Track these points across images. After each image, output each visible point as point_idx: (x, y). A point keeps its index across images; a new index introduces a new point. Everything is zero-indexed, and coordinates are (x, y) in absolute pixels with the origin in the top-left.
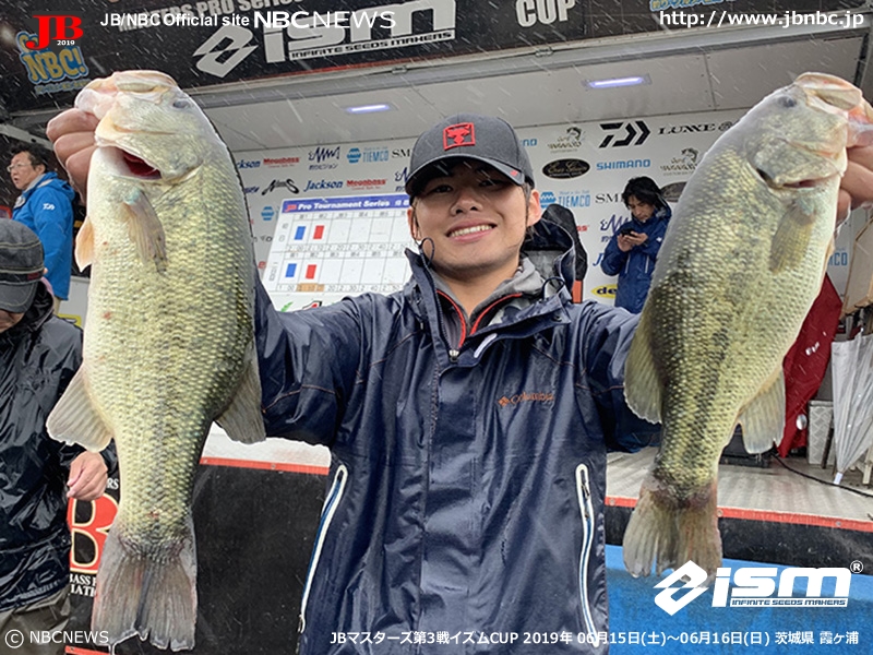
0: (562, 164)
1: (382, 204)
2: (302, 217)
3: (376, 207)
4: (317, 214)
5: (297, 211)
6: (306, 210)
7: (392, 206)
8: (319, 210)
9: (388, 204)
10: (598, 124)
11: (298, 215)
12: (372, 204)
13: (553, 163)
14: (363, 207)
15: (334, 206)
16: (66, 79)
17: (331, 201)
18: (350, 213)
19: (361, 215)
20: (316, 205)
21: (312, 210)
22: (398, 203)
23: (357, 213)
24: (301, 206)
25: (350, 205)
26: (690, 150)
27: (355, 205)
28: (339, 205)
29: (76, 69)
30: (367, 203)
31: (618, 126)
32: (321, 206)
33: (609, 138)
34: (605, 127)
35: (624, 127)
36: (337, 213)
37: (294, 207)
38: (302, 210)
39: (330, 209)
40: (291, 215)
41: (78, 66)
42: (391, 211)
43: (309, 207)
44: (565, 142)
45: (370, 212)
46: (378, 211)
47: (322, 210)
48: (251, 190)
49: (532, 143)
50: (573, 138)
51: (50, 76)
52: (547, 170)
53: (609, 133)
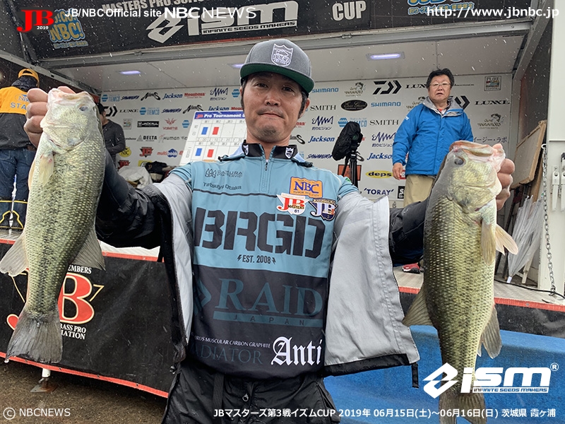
0: (352, 102)
2: (206, 122)
4: (215, 120)
10: (373, 81)
11: (204, 120)
13: (347, 102)
14: (242, 117)
15: (225, 116)
16: (72, 40)
17: (224, 113)
18: (234, 120)
20: (215, 115)
21: (213, 117)
23: (239, 120)
24: (206, 115)
25: (235, 116)
26: (423, 98)
28: (228, 116)
31: (383, 83)
32: (218, 116)
33: (378, 89)
34: (376, 83)
35: (387, 83)
36: (227, 120)
37: (202, 116)
38: (206, 118)
39: (223, 118)
40: (200, 120)
41: (79, 33)
43: (210, 116)
44: (354, 90)
47: (218, 118)
48: (177, 110)
49: (336, 90)
50: (358, 89)
51: (62, 38)
52: (344, 106)
53: (379, 86)
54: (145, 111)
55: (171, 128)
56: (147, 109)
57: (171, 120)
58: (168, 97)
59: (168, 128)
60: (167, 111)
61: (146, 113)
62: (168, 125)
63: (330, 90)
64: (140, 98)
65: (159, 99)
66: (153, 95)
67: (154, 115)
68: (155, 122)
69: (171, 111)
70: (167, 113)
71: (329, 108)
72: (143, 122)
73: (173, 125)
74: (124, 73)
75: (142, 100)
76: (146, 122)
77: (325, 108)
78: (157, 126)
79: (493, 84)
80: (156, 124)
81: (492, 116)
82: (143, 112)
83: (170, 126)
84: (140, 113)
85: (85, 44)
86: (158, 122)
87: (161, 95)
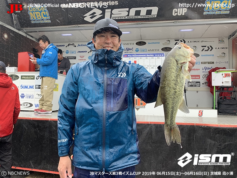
0: (166, 48)
1: (152, 55)
2: (129, 58)
3: (150, 56)
4: (134, 58)
5: (127, 57)
6: (130, 57)
7: (154, 56)
8: (134, 57)
9: (153, 55)
10: (174, 40)
11: (128, 58)
12: (149, 55)
13: (164, 48)
14: (146, 56)
15: (138, 56)
16: (42, 20)
17: (137, 55)
18: (143, 58)
19: (146, 58)
20: (133, 55)
21: (132, 57)
22: (156, 55)
23: (145, 58)
24: (128, 56)
25: (143, 56)
26: (195, 46)
27: (144, 56)
28: (139, 56)
29: (46, 17)
30: (147, 55)
31: (178, 40)
32: (134, 56)
33: (177, 43)
34: (175, 40)
35: (180, 40)
36: (139, 58)
37: (127, 56)
38: (129, 57)
39: (137, 57)
40: (126, 58)
41: (47, 16)
42: (155, 57)
43: (131, 56)
44: (166, 43)
45: (149, 58)
46: (151, 57)
47: (135, 57)
48: (85, 52)
49: (159, 43)
50: (168, 42)
51: (37, 19)
52: (162, 49)
53: (177, 41)
54: (69, 52)
55: (82, 60)
56: (69, 51)
57: (82, 56)
58: (80, 45)
59: (81, 60)
60: (80, 52)
61: (69, 53)
62: (81, 58)
63: (156, 43)
64: (65, 46)
65: (75, 46)
66: (72, 45)
67: (73, 54)
68: (74, 57)
69: (82, 52)
70: (80, 53)
71: (156, 50)
72: (68, 57)
73: (83, 58)
74: (64, 35)
75: (66, 47)
76: (69, 57)
77: (154, 50)
78: (75, 59)
79: (221, 41)
80: (75, 58)
81: (222, 53)
82: (67, 52)
83: (82, 59)
84: (66, 53)
85: (50, 21)
86: (75, 57)
87: (76, 44)
